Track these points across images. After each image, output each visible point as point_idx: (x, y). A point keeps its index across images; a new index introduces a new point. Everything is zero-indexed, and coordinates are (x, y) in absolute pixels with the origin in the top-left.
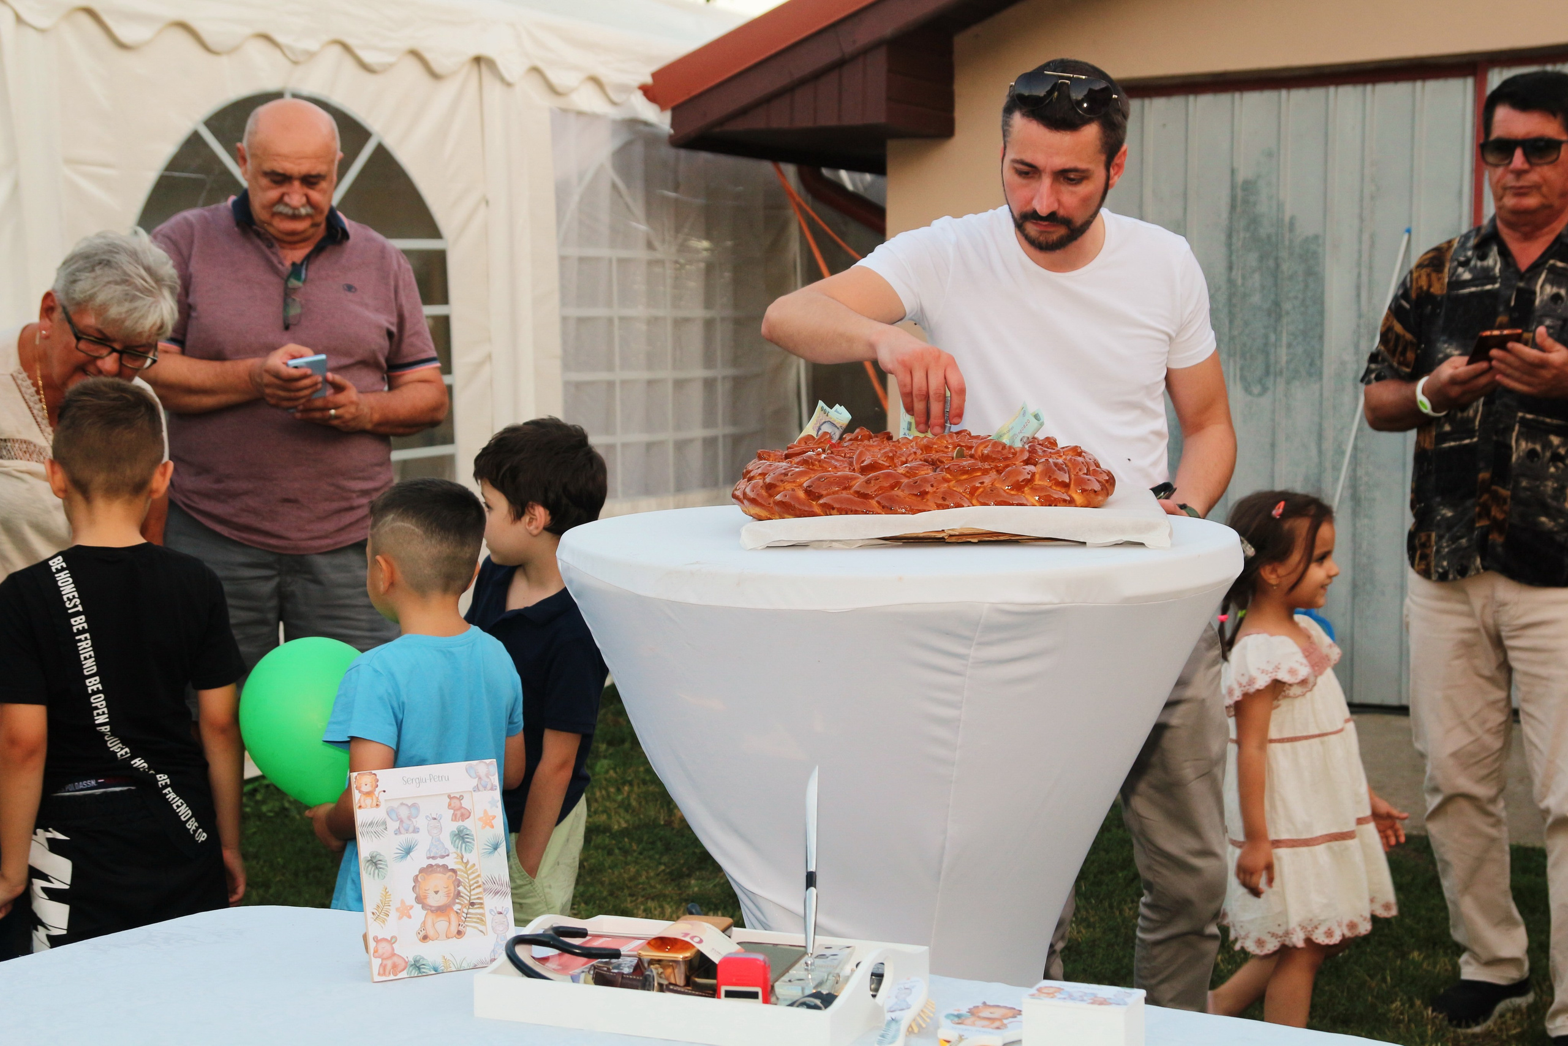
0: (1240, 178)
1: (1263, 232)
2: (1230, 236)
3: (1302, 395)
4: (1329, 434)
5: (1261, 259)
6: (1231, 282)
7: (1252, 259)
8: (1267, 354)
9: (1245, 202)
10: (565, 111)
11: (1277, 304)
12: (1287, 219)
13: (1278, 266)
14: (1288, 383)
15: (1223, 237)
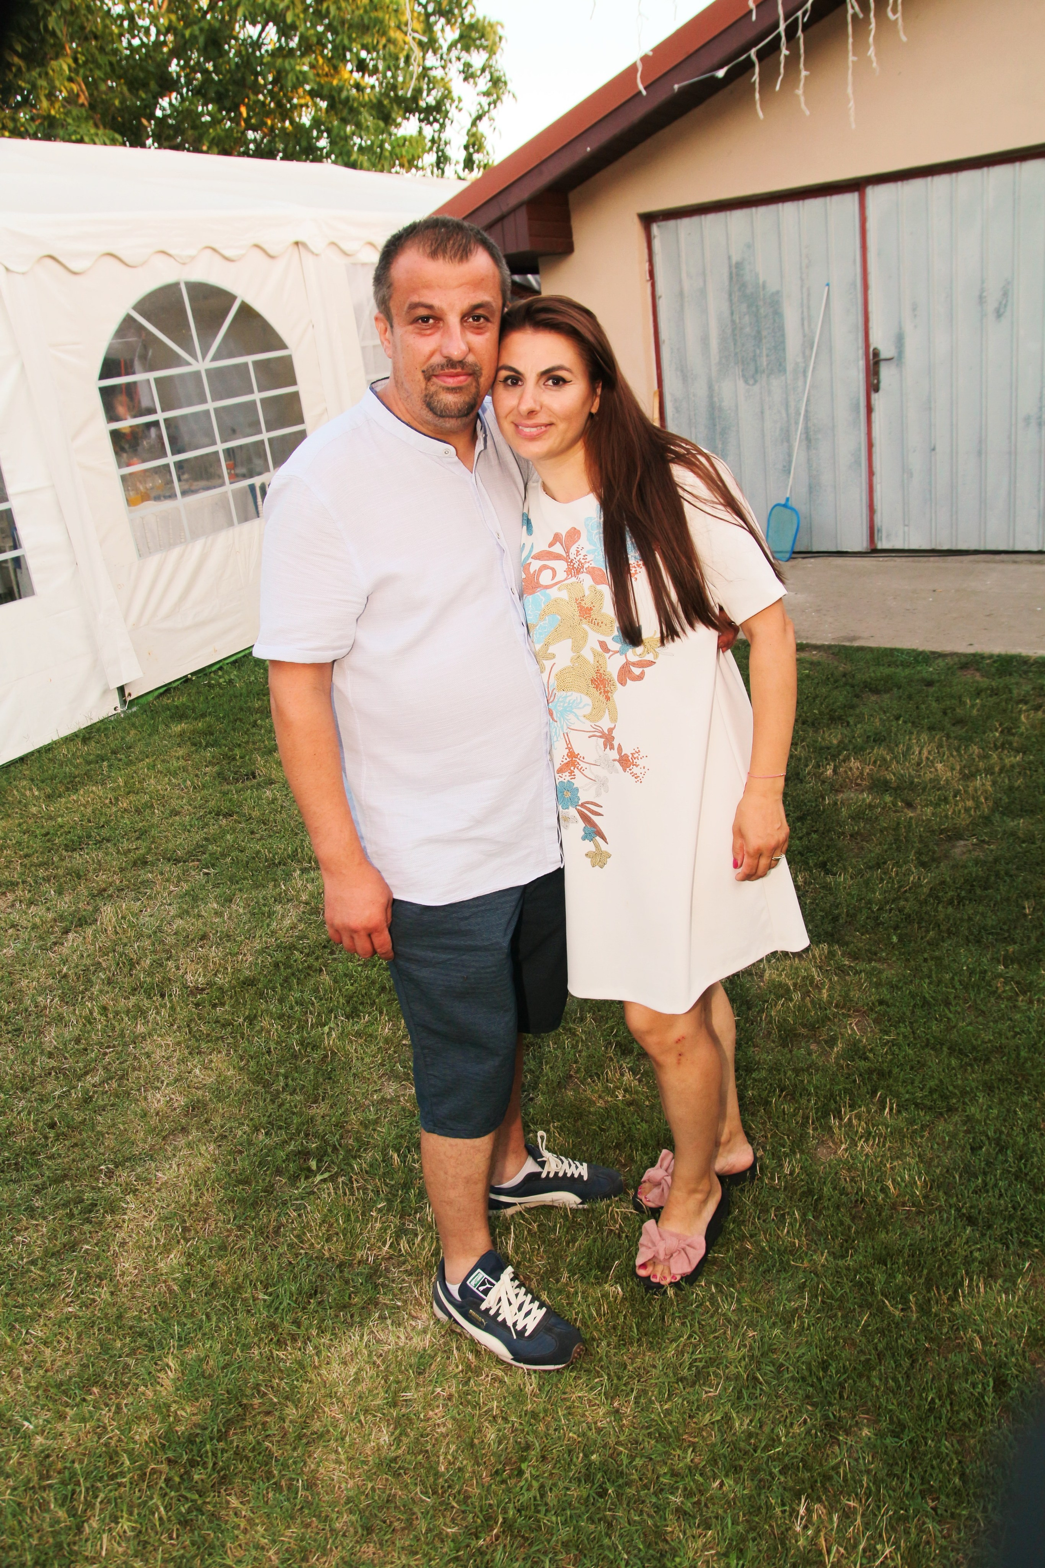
0: (734, 260)
1: (748, 291)
2: (730, 295)
3: (776, 383)
4: (792, 404)
5: (749, 306)
6: (733, 322)
7: (744, 307)
8: (756, 361)
9: (737, 275)
10: (354, 264)
11: (759, 332)
12: (761, 282)
13: (758, 310)
14: (768, 377)
15: (726, 296)
